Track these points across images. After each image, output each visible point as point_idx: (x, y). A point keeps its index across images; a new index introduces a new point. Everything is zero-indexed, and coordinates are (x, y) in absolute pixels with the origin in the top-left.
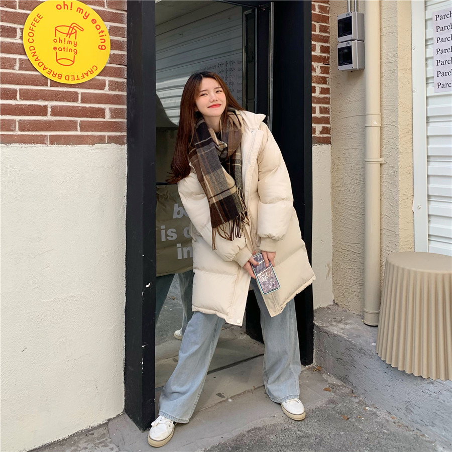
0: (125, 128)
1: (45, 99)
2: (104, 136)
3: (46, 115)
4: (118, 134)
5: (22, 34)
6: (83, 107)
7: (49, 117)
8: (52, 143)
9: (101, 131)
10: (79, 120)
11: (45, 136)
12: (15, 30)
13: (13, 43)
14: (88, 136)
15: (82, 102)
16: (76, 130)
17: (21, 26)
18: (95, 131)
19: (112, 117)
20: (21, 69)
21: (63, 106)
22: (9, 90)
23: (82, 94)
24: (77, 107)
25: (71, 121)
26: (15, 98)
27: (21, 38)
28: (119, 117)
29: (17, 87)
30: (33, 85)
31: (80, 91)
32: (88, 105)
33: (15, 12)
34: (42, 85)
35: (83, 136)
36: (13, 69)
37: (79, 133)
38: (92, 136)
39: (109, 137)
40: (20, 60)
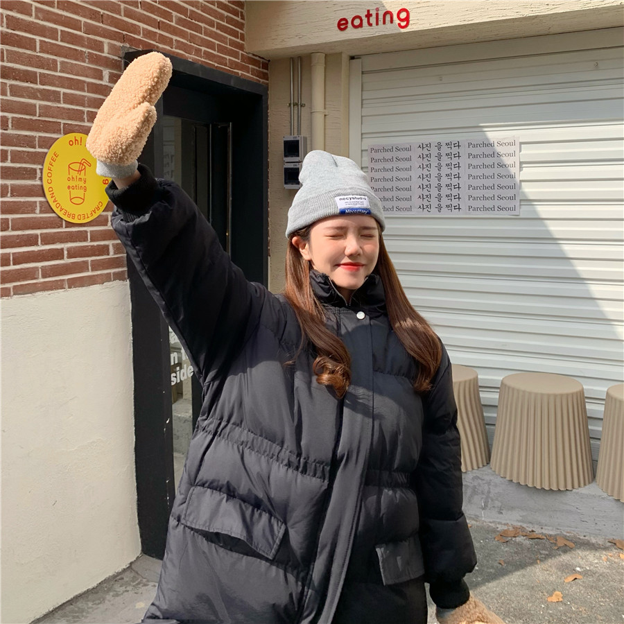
0: (125, 262)
1: (62, 242)
2: (110, 274)
3: (63, 258)
4: (120, 270)
5: (42, 175)
6: (92, 246)
7: (66, 261)
8: (70, 287)
9: (107, 269)
10: (89, 259)
11: (63, 280)
12: (35, 170)
13: (34, 185)
14: (97, 275)
15: (92, 240)
16: (88, 270)
17: (40, 167)
18: (104, 269)
19: (115, 254)
20: (41, 212)
21: (76, 247)
22: (31, 236)
23: (91, 232)
24: (88, 246)
25: (83, 261)
26: (36, 244)
27: (41, 179)
28: (120, 253)
29: (38, 232)
30: (51, 228)
31: (89, 229)
32: (95, 244)
33: (35, 152)
34: (59, 227)
35: (94, 276)
36: (35, 213)
37: (90, 273)
38: (101, 274)
39: (114, 274)
40: (41, 202)
